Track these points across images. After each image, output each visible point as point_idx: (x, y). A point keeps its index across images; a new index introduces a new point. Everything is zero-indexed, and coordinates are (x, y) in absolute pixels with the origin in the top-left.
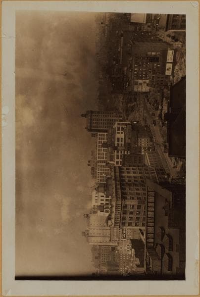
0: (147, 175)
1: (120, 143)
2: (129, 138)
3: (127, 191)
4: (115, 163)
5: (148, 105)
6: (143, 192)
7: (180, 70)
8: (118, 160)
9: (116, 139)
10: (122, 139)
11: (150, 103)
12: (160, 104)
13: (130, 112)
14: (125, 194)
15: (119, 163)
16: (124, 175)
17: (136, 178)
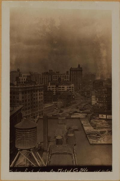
0: (38, 105)
1: (61, 89)
2: (63, 94)
3: (28, 94)
5: (84, 105)
6: (28, 103)
7: (102, 123)
8: (51, 87)
9: (64, 86)
10: (64, 90)
11: (85, 106)
12: (83, 112)
13: (81, 94)
14: (26, 93)
16: (38, 91)
17: (36, 99)
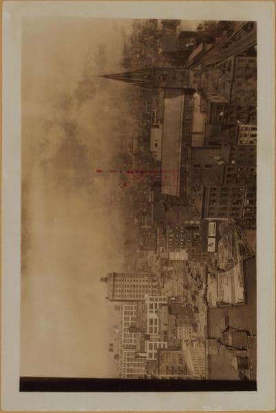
1: (154, 326)
2: (165, 325)
4: (148, 356)
5: (189, 277)
7: (225, 247)
8: (151, 351)
9: (148, 320)
10: (156, 320)
11: (191, 275)
12: (204, 281)
15: (153, 355)
